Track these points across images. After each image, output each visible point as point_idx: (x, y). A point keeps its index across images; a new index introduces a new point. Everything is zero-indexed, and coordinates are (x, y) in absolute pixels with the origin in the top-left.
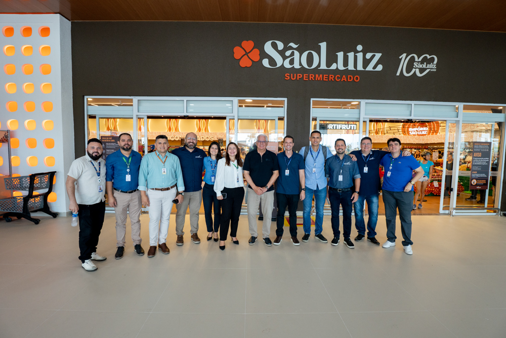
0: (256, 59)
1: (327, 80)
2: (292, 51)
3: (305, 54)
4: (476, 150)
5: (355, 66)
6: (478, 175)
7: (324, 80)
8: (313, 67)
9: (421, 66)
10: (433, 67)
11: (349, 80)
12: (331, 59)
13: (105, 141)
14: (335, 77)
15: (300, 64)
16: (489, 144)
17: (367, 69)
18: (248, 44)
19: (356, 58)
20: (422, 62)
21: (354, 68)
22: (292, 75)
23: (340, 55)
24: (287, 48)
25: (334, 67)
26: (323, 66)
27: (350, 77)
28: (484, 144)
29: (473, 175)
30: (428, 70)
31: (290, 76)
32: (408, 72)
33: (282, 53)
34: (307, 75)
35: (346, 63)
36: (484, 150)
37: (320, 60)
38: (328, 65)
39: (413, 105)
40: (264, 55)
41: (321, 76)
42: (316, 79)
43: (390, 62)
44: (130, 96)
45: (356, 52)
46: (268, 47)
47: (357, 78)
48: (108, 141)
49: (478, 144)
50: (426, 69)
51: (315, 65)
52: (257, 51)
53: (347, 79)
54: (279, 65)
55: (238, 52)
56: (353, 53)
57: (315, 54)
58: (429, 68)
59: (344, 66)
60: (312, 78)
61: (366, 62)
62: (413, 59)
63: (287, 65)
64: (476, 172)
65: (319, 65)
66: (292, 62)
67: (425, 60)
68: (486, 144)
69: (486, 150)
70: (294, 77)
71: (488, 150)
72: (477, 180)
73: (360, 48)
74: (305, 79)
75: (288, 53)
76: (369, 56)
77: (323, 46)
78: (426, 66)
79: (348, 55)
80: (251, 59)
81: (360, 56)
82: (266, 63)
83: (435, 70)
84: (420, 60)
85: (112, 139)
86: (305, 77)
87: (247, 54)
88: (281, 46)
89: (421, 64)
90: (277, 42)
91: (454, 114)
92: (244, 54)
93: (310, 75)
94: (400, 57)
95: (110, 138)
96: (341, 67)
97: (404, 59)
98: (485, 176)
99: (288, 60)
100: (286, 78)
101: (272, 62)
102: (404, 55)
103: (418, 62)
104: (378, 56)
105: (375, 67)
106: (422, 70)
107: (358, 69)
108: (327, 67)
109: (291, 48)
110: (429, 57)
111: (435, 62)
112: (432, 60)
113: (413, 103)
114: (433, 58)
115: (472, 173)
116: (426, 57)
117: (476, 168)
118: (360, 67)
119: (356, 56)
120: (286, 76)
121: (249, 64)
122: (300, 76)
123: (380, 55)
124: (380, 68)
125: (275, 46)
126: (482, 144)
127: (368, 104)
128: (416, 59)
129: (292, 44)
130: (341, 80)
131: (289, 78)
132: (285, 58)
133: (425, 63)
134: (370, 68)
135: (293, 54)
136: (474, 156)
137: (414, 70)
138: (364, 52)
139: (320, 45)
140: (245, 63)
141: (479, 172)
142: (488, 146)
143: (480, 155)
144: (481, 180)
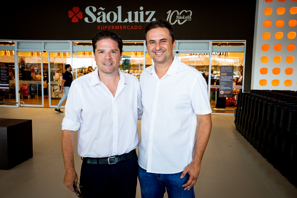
0: (81, 17)
1: (122, 29)
3: (109, 14)
4: (223, 71)
5: (139, 19)
6: (225, 88)
7: (120, 29)
9: (181, 18)
10: (189, 17)
11: (135, 29)
12: (125, 16)
15: (106, 20)
17: (146, 21)
18: (76, 9)
19: (139, 15)
20: (182, 15)
21: (139, 21)
22: (101, 26)
23: (130, 13)
24: (98, 11)
25: (126, 21)
26: (120, 21)
27: (136, 27)
29: (221, 88)
30: (186, 20)
31: (100, 27)
32: (172, 22)
33: (95, 14)
35: (133, 18)
36: (228, 71)
37: (118, 17)
38: (123, 20)
40: (85, 15)
41: (118, 26)
43: (161, 16)
44: (13, 39)
45: (139, 11)
46: (87, 11)
47: (140, 27)
49: (224, 67)
50: (185, 20)
51: (115, 20)
52: (81, 13)
53: (134, 28)
54: (94, 21)
56: (137, 12)
57: (115, 14)
58: (186, 19)
59: (132, 20)
61: (146, 17)
62: (175, 14)
63: (99, 21)
64: (223, 86)
65: (117, 20)
66: (101, 19)
67: (184, 14)
68: (230, 67)
69: (230, 71)
70: (102, 28)
71: (231, 71)
72: (224, 91)
73: (141, 8)
74: (109, 29)
75: (99, 14)
76: (147, 13)
77: (120, 8)
78: (185, 17)
79: (134, 13)
80: (78, 18)
81: (142, 13)
82: (86, 20)
83: (191, 20)
84: (180, 14)
85: (4, 64)
86: (109, 28)
87: (75, 15)
88: (95, 9)
89: (181, 16)
90: (93, 7)
93: (112, 26)
94: (167, 13)
95: (3, 64)
96: (130, 21)
97: (170, 14)
98: (230, 88)
99: (99, 18)
100: (98, 29)
101: (90, 19)
102: (170, 11)
103: (179, 15)
104: (153, 13)
105: (151, 20)
106: (181, 21)
107: (141, 21)
109: (101, 10)
110: (186, 12)
111: (191, 15)
112: (189, 13)
116: (185, 12)
117: (223, 83)
118: (142, 20)
119: (140, 13)
120: (98, 27)
121: (77, 21)
123: (155, 12)
124: (154, 20)
125: (91, 10)
126: (227, 67)
128: (178, 14)
129: (101, 8)
131: (100, 28)
132: (97, 16)
133: (184, 16)
135: (102, 14)
136: (221, 75)
137: (176, 21)
138: (144, 11)
139: (117, 8)
140: (75, 20)
141: (225, 86)
142: (232, 68)
143: (226, 74)
144: (227, 91)
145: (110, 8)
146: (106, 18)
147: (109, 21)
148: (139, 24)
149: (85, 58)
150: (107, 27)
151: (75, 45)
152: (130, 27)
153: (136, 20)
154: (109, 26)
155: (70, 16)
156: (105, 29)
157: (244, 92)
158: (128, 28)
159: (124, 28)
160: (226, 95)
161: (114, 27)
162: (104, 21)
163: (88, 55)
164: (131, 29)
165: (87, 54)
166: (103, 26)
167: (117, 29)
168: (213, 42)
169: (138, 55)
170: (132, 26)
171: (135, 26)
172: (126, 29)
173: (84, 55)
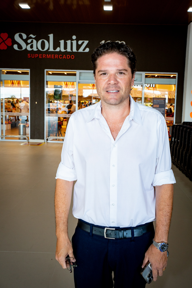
0: (10, 44)
1: (54, 58)
2: (31, 40)
3: (40, 42)
4: (155, 103)
5: (72, 49)
7: (52, 58)
11: (67, 58)
12: (56, 45)
15: (37, 48)
16: (164, 99)
17: (79, 51)
18: (4, 36)
19: (72, 44)
22: (32, 55)
24: (28, 38)
25: (58, 50)
26: (51, 49)
27: (68, 57)
28: (161, 99)
31: (31, 55)
33: (25, 41)
34: (41, 55)
35: (65, 47)
36: (161, 103)
37: (49, 46)
38: (55, 48)
40: (15, 42)
41: (50, 55)
42: (47, 57)
45: (72, 40)
46: (17, 37)
47: (72, 57)
49: (156, 99)
51: (46, 49)
52: (10, 40)
53: (66, 57)
54: (24, 48)
56: (70, 41)
57: (46, 42)
59: (65, 49)
61: (78, 47)
63: (29, 48)
65: (49, 49)
66: (32, 47)
68: (162, 99)
69: (162, 103)
70: (33, 56)
71: (163, 103)
73: (74, 37)
74: (40, 57)
75: (29, 41)
76: (80, 42)
77: (51, 36)
79: (67, 42)
80: (7, 45)
81: (74, 42)
82: (16, 47)
86: (40, 56)
87: (4, 41)
88: (25, 36)
90: (23, 34)
92: (2, 42)
93: (43, 55)
94: (100, 43)
96: (63, 50)
99: (29, 46)
100: (28, 57)
101: (20, 46)
104: (86, 42)
105: (84, 50)
107: (73, 51)
108: (54, 50)
109: (31, 38)
110: (120, 42)
118: (75, 50)
119: (72, 42)
120: (28, 55)
121: (5, 48)
123: (88, 41)
124: (87, 50)
125: (21, 36)
126: (159, 99)
127: (81, 73)
129: (32, 36)
130: (62, 58)
131: (30, 56)
132: (27, 44)
134: (81, 50)
135: (32, 42)
136: (154, 107)
138: (77, 40)
139: (49, 36)
142: (164, 100)
143: (158, 106)
145: (42, 36)
146: (37, 46)
147: (40, 49)
148: (72, 53)
149: (14, 87)
150: (38, 56)
151: (3, 74)
152: (62, 56)
153: (69, 50)
156: (36, 57)
157: (175, 123)
158: (60, 57)
159: (56, 57)
161: (45, 56)
162: (35, 49)
163: (17, 85)
164: (63, 58)
165: (15, 84)
166: (34, 55)
167: (49, 57)
168: (146, 74)
169: (68, 86)
170: (64, 56)
171: (68, 55)
172: (57, 58)
173: (13, 85)
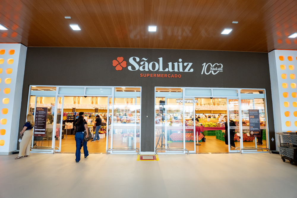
0: (125, 66)
2: (144, 62)
3: (151, 64)
5: (179, 69)
6: (254, 129)
7: (162, 77)
8: (155, 70)
9: (214, 69)
10: (221, 69)
11: (175, 77)
12: (165, 66)
13: (38, 110)
14: (167, 75)
15: (149, 69)
17: (185, 71)
18: (120, 59)
19: (178, 65)
20: (215, 67)
21: (178, 70)
22: (144, 74)
24: (141, 61)
25: (167, 70)
26: (161, 70)
28: (255, 111)
29: (251, 129)
30: (218, 72)
31: (143, 75)
32: (207, 72)
33: (139, 63)
35: (173, 68)
36: (255, 114)
37: (159, 67)
38: (164, 69)
39: (212, 90)
40: (129, 64)
41: (160, 75)
43: (197, 67)
44: (55, 85)
45: (179, 62)
46: (131, 60)
47: (180, 76)
48: (40, 110)
49: (251, 111)
50: (217, 71)
51: (156, 69)
52: (125, 62)
53: (174, 76)
54: (137, 69)
55: (115, 63)
56: (177, 63)
57: (156, 64)
58: (219, 70)
59: (172, 70)
60: (155, 76)
61: (184, 68)
62: (209, 66)
63: (141, 69)
65: (159, 69)
66: (144, 68)
70: (145, 76)
71: (257, 114)
72: (253, 132)
73: (180, 60)
74: (151, 76)
75: (142, 63)
76: (185, 64)
77: (161, 59)
78: (217, 69)
79: (174, 64)
80: (122, 66)
81: (181, 64)
82: (130, 68)
83: (222, 71)
84: (213, 66)
85: (43, 109)
86: (151, 75)
87: (119, 63)
88: (138, 59)
89: (214, 68)
90: (136, 58)
91: (236, 94)
92: (118, 64)
93: (154, 74)
94: (203, 65)
95: (41, 109)
96: (171, 70)
97: (205, 66)
98: (258, 129)
99: (142, 67)
100: (141, 76)
101: (133, 67)
102: (205, 64)
103: (213, 67)
104: (191, 64)
105: (189, 70)
106: (215, 71)
107: (180, 71)
108: (163, 70)
109: (143, 60)
110: (218, 65)
111: (222, 67)
112: (220, 66)
113: (212, 88)
114: (221, 65)
115: (250, 128)
117: (252, 125)
118: (181, 70)
121: (121, 69)
122: (148, 75)
123: (192, 63)
124: (192, 70)
125: (135, 60)
126: (254, 111)
127: (187, 90)
128: (211, 66)
129: (144, 59)
132: (140, 65)
133: (216, 68)
134: (186, 70)
135: (144, 64)
136: (250, 118)
137: (210, 71)
138: (183, 63)
139: (159, 59)
141: (254, 127)
142: (257, 112)
143: (253, 117)
144: (256, 131)
145: (152, 58)
146: (148, 67)
147: (151, 69)
148: (179, 73)
150: (149, 75)
152: (171, 76)
153: (176, 70)
154: (151, 74)
155: (114, 65)
156: (147, 76)
158: (169, 76)
159: (165, 76)
160: (256, 135)
161: (156, 75)
162: (146, 69)
166: (146, 74)
167: (159, 77)
168: (241, 90)
170: (172, 75)
172: (167, 77)
